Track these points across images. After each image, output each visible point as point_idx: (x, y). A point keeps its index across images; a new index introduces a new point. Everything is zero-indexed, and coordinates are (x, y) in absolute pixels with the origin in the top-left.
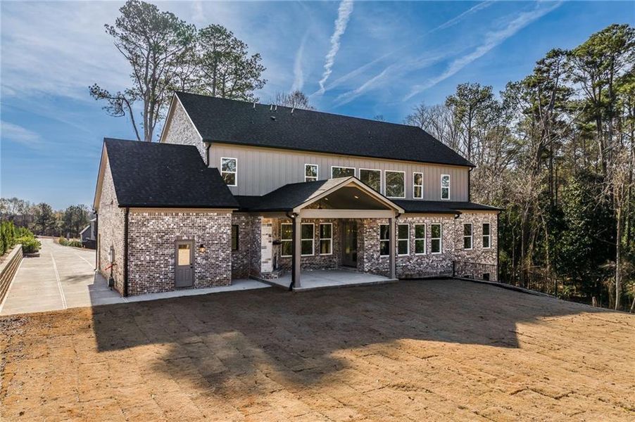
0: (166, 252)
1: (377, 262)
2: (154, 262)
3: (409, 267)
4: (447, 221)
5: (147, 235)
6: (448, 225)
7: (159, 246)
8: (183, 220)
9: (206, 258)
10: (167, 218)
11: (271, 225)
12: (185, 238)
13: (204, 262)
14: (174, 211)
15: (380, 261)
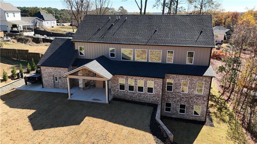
0: (51, 78)
1: (117, 92)
2: (49, 80)
3: (134, 97)
4: (157, 81)
5: (46, 73)
6: (158, 82)
7: (49, 76)
8: (54, 70)
9: (62, 81)
10: (50, 69)
11: (81, 73)
12: (55, 75)
13: (61, 82)
14: (52, 67)
15: (119, 92)
